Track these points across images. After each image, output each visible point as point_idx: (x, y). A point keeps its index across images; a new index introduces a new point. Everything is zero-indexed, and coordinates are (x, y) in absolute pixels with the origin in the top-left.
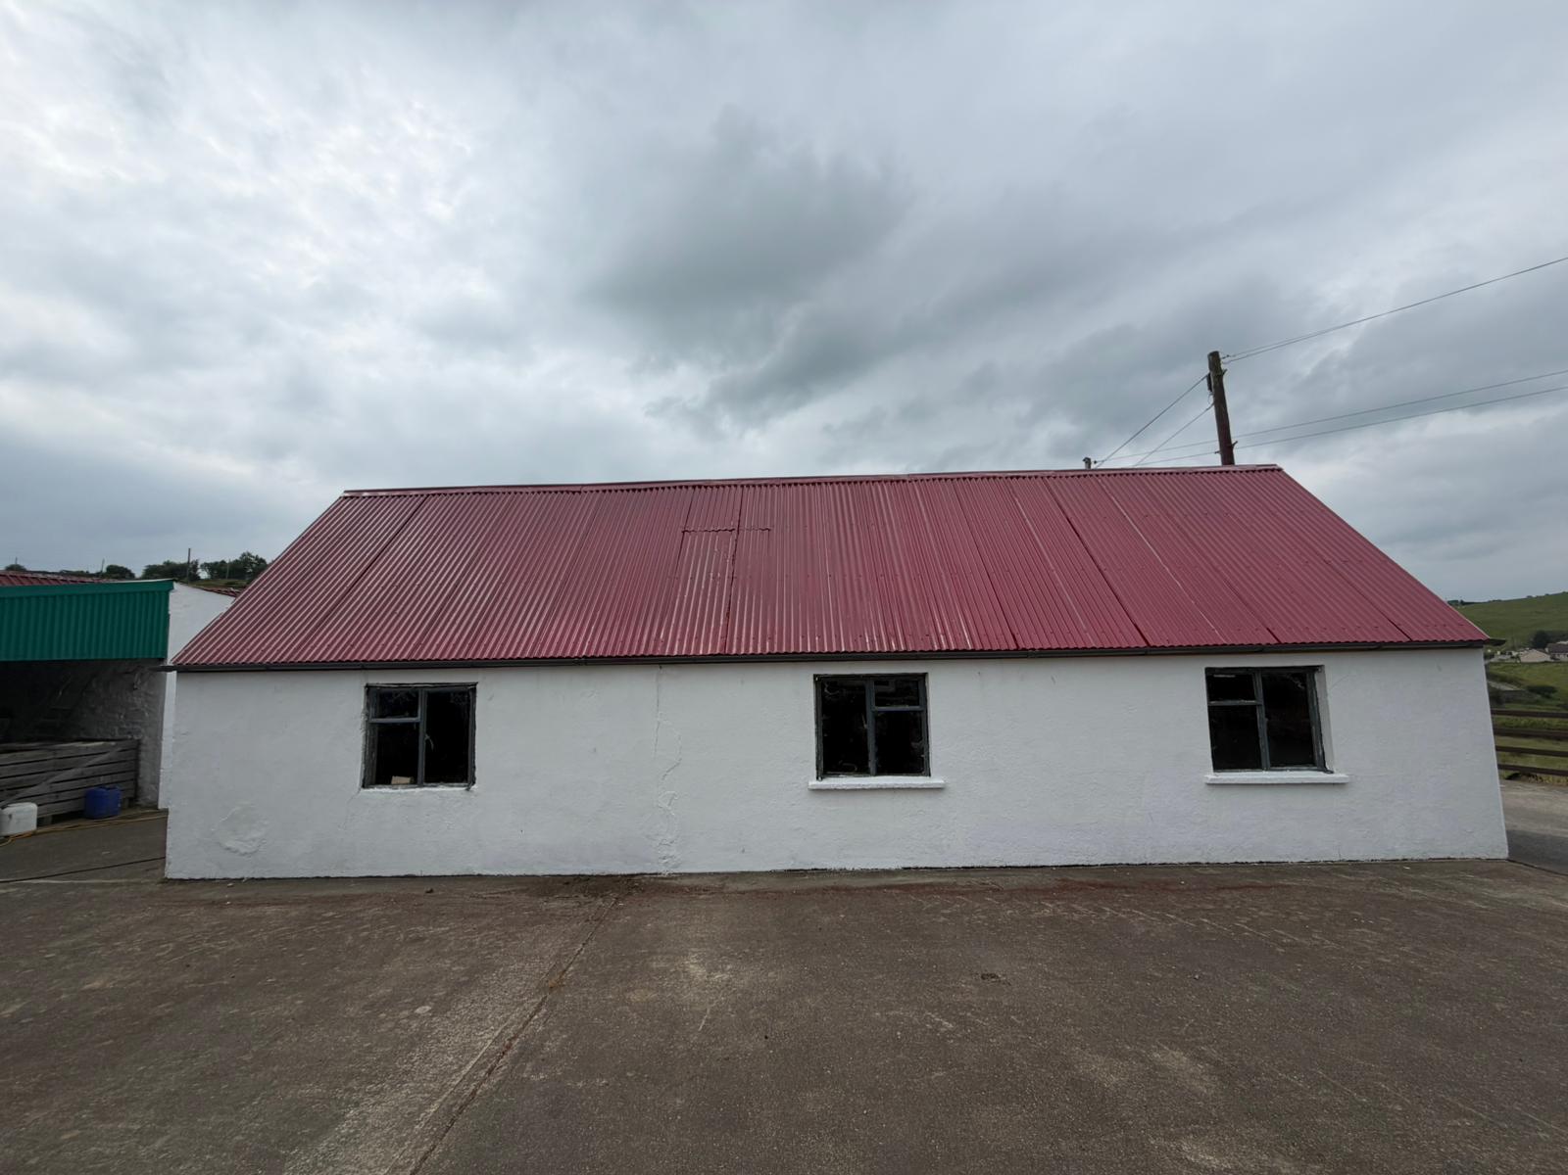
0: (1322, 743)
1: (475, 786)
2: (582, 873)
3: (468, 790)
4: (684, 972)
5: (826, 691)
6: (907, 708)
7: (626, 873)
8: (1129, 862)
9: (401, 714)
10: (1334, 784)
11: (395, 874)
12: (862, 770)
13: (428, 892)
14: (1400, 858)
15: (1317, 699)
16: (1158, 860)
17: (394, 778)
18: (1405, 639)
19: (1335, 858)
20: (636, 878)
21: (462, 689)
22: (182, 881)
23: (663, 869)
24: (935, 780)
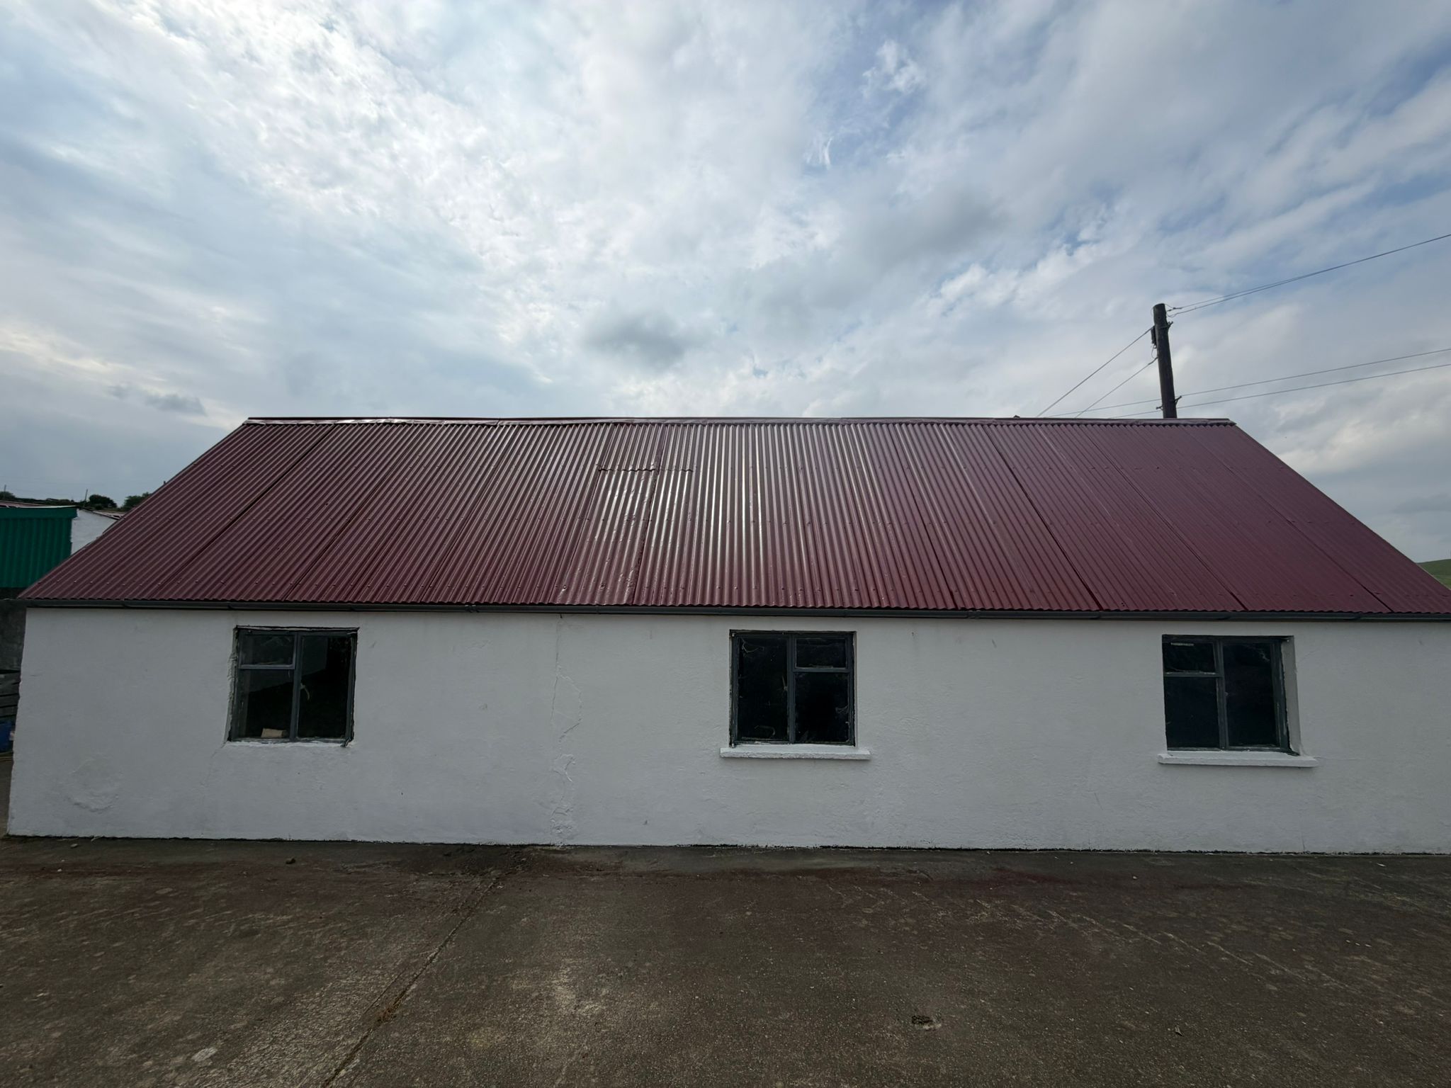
0: (1286, 721)
1: (352, 743)
2: (467, 842)
3: (344, 746)
4: (548, 998)
5: (743, 648)
6: (832, 669)
7: (515, 844)
8: (1072, 848)
9: (275, 660)
10: (1299, 768)
11: (261, 838)
12: (781, 737)
13: (288, 863)
14: (1370, 852)
15: (1283, 673)
16: (1103, 846)
17: (264, 730)
18: (1386, 610)
19: (1299, 849)
20: (525, 850)
21: (342, 634)
22: (24, 839)
23: (557, 839)
24: (861, 751)
